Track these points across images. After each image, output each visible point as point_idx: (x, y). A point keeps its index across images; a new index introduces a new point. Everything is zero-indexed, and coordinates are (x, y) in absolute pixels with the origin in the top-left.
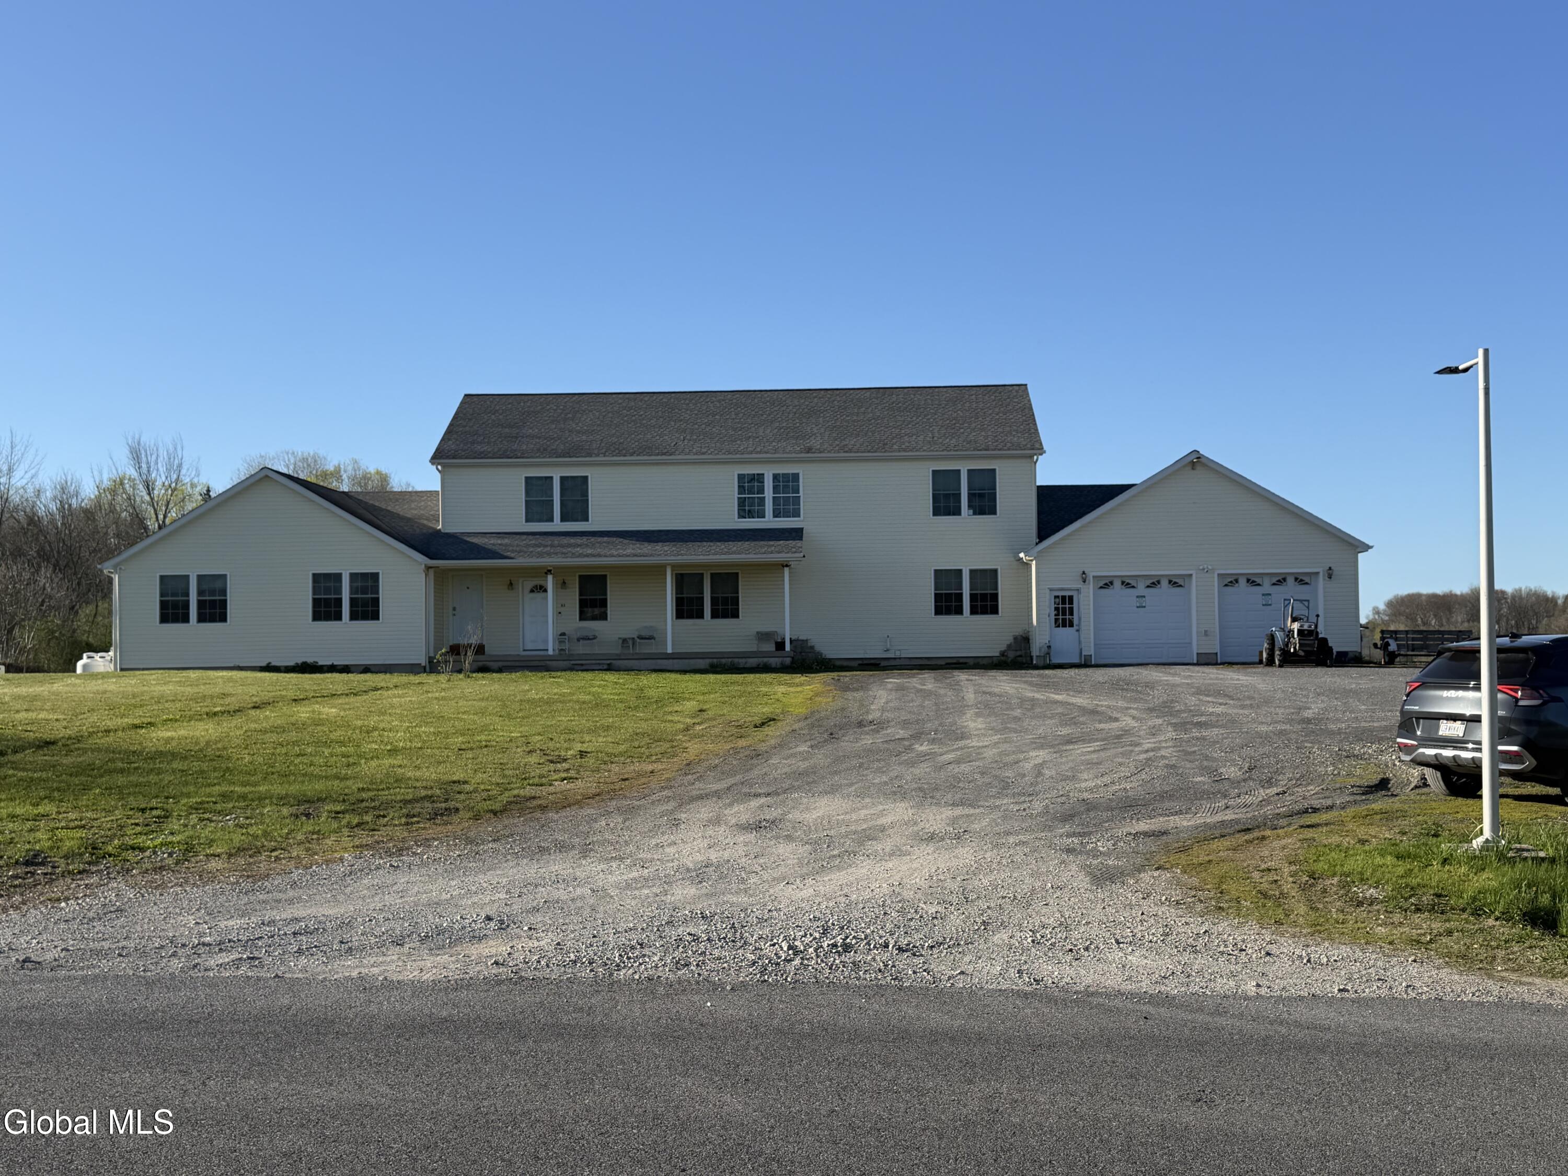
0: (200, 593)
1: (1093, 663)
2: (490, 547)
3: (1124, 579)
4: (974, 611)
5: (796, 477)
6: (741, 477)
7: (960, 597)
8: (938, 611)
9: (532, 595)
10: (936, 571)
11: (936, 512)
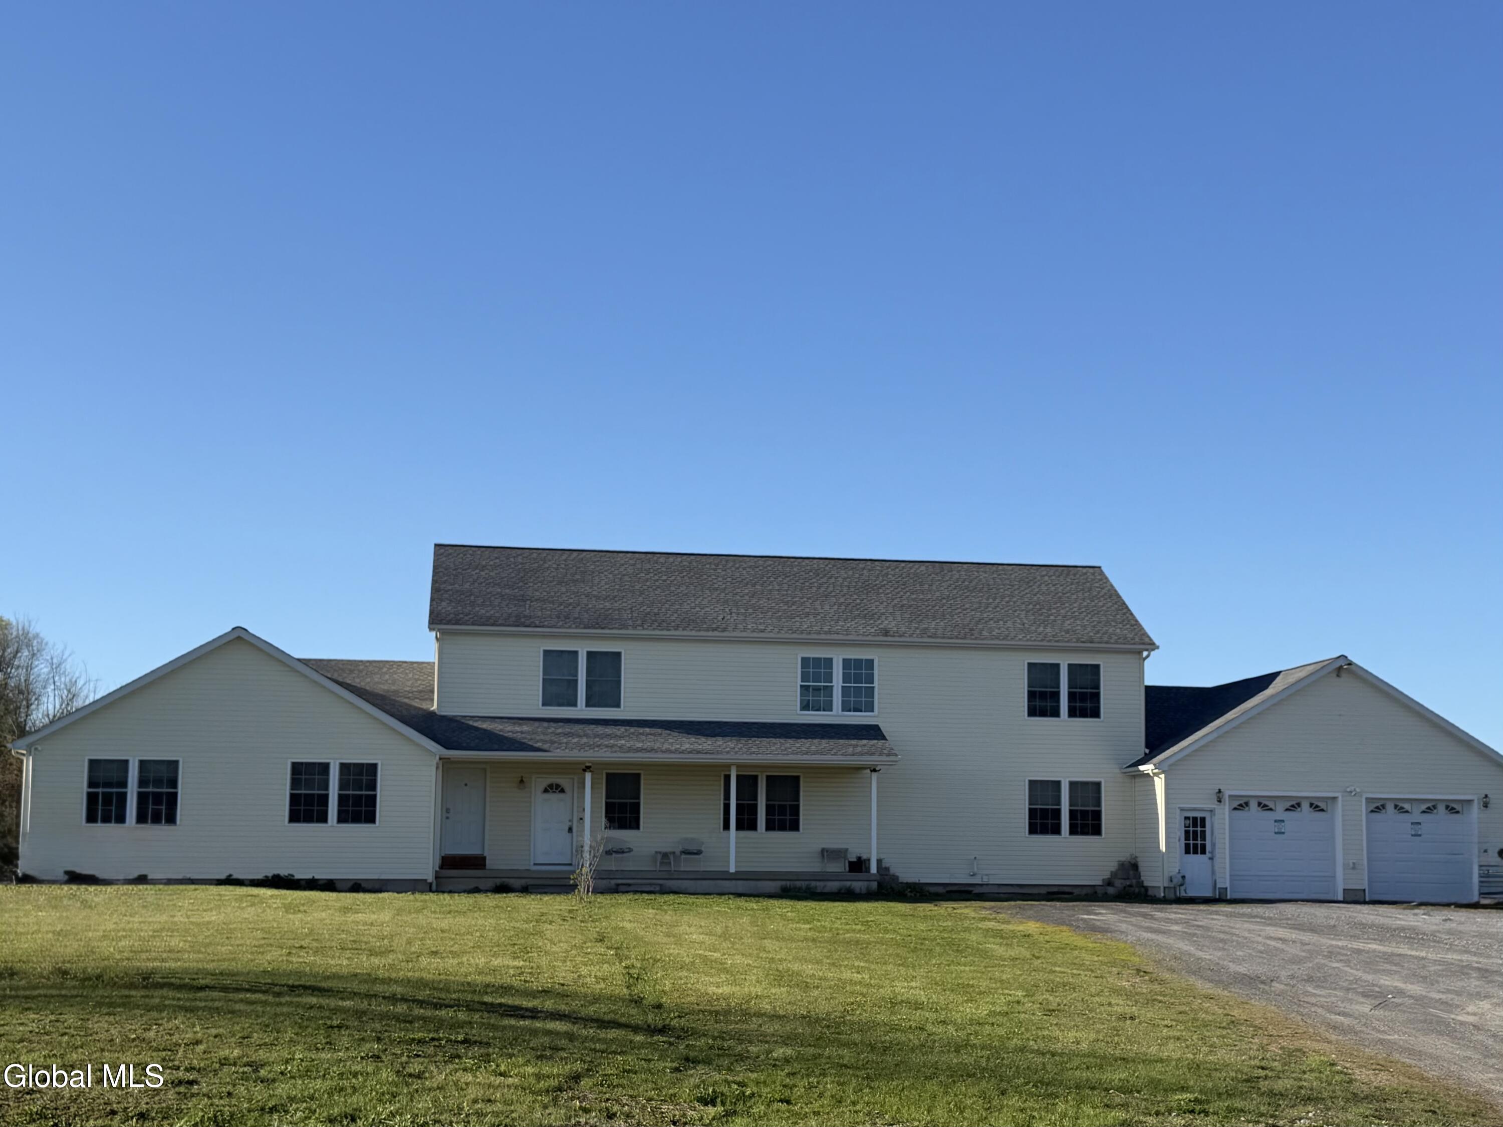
0: (142, 782)
1: (1229, 897)
2: (510, 735)
3: (1261, 800)
4: (1073, 831)
5: (870, 663)
6: (805, 661)
7: (1057, 813)
8: (1033, 830)
9: (546, 796)
10: (1032, 782)
11: (1032, 712)
